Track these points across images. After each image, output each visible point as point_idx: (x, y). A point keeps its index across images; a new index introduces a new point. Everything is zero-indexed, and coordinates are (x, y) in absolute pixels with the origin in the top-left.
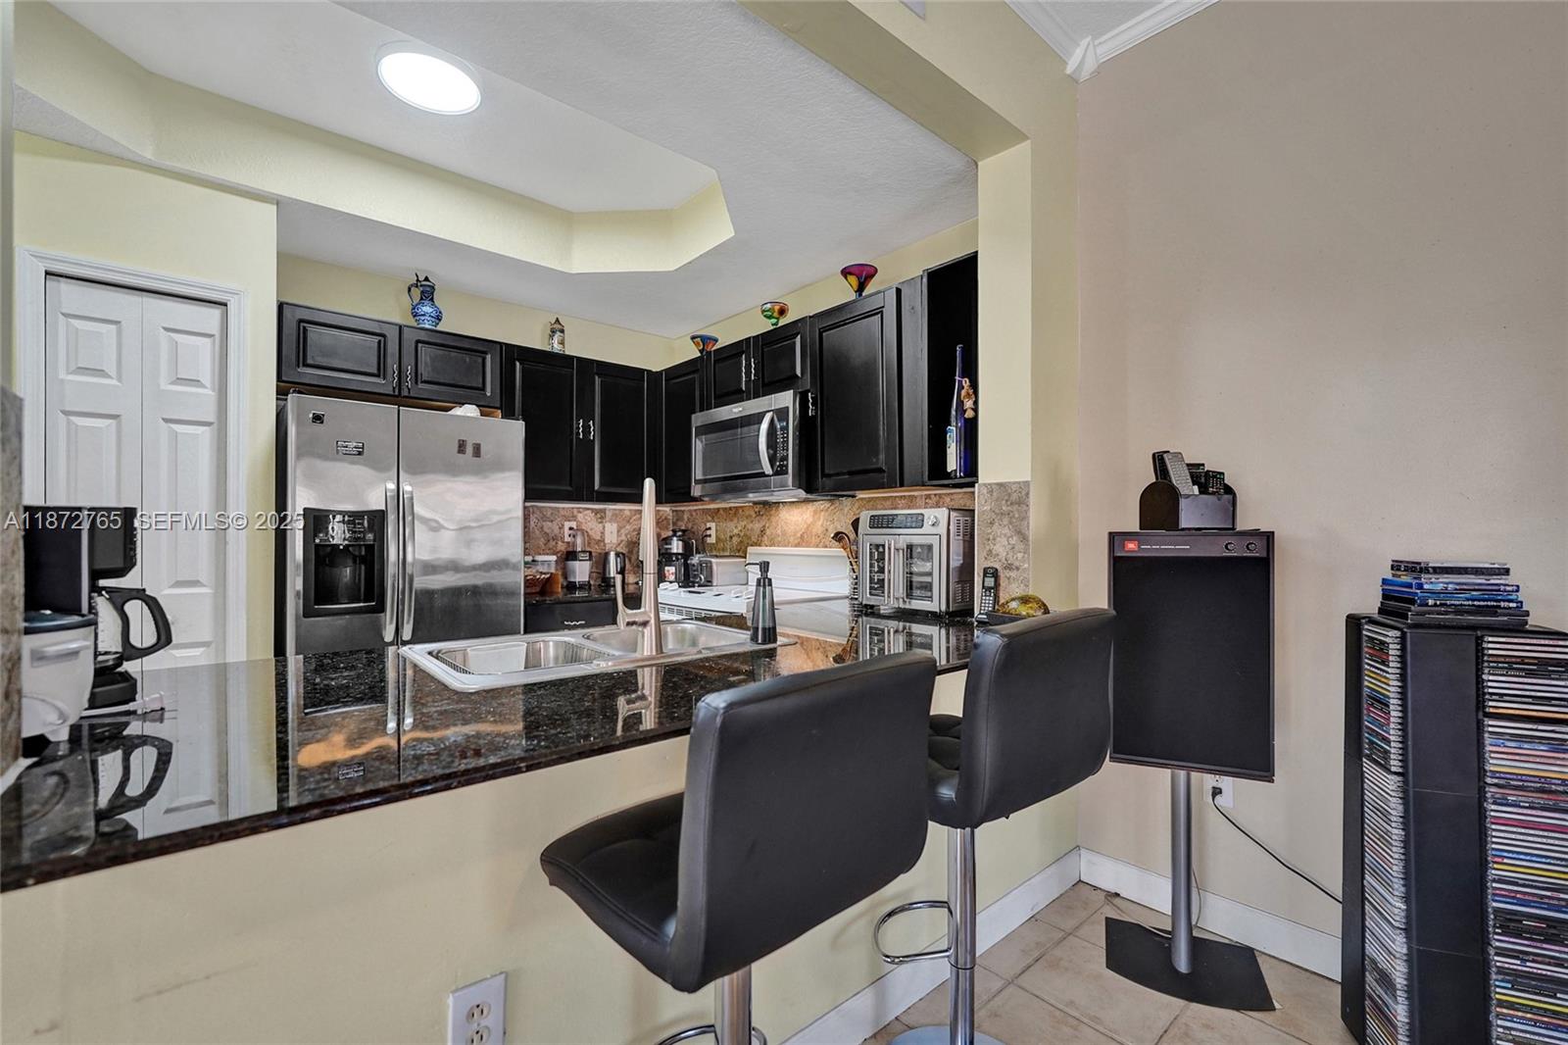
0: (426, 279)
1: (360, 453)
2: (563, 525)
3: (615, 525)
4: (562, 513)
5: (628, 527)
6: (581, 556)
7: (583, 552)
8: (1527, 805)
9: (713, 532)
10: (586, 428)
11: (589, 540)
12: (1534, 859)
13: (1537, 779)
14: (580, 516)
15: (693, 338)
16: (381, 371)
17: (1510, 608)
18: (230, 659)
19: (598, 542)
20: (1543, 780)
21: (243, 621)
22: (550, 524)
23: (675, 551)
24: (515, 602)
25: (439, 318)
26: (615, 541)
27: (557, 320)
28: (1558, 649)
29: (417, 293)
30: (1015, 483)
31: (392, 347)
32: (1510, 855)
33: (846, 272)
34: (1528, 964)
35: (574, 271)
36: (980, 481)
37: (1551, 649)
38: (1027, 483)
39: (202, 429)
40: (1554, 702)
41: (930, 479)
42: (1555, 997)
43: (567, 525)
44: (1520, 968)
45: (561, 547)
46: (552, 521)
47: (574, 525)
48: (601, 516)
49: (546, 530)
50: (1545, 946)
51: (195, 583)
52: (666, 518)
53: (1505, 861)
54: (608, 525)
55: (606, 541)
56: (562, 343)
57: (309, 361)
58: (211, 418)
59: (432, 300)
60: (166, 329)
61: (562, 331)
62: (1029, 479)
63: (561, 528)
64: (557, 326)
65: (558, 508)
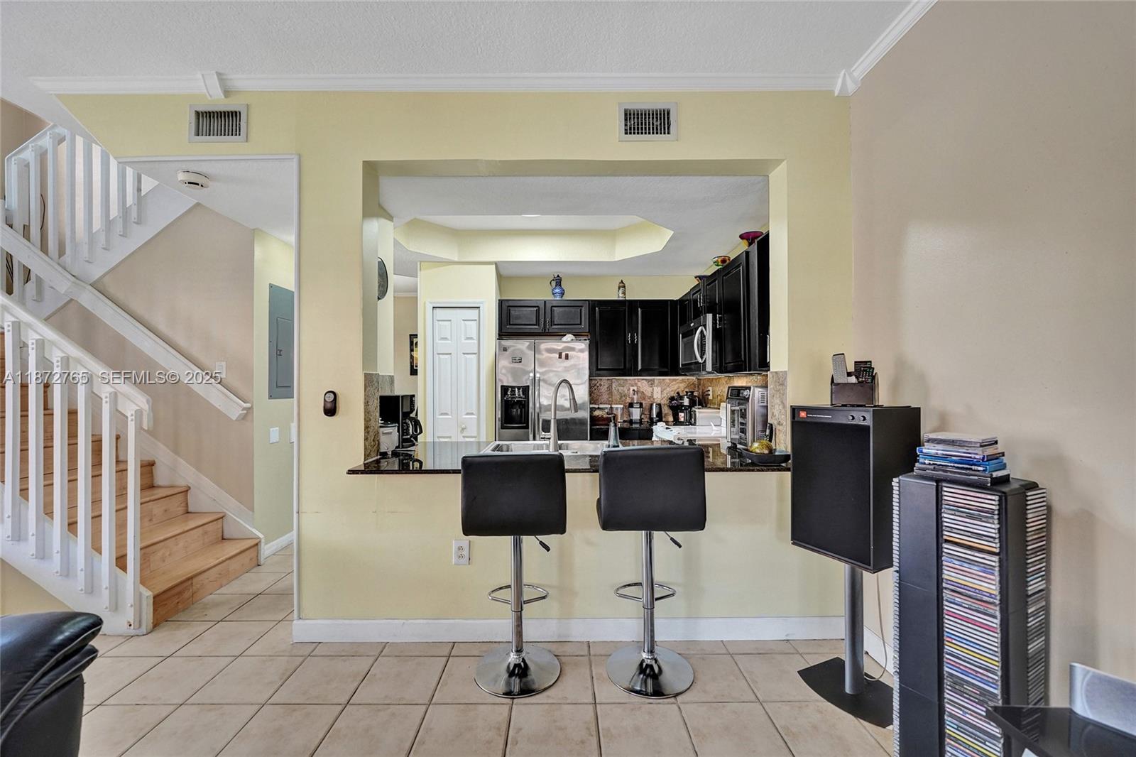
0: (558, 276)
1: (520, 362)
2: (629, 389)
3: (660, 388)
4: (629, 382)
5: (668, 389)
6: (635, 405)
7: (637, 403)
8: (967, 606)
9: (710, 393)
10: (632, 337)
11: (643, 396)
12: (972, 644)
13: (973, 590)
14: (639, 384)
15: (696, 278)
16: (538, 323)
17: (979, 471)
18: (481, 440)
19: (650, 398)
20: (977, 591)
21: (485, 426)
22: (622, 388)
23: (685, 404)
24: (584, 428)
25: (562, 293)
26: (659, 397)
27: (622, 281)
28: (987, 501)
29: (554, 283)
30: (781, 372)
31: (542, 312)
32: (956, 638)
33: (742, 237)
34: (967, 715)
35: (616, 260)
36: (771, 370)
37: (983, 501)
38: (786, 372)
39: (474, 355)
40: (984, 538)
41: (759, 367)
42: (985, 744)
43: (632, 388)
44: (962, 717)
45: (629, 400)
46: (623, 387)
47: (635, 388)
48: (652, 383)
49: (620, 391)
50: (978, 706)
51: (472, 414)
52: (693, 384)
53: (954, 641)
54: (655, 388)
55: (655, 397)
56: (624, 293)
57: (511, 323)
58: (476, 352)
59: (560, 285)
60: (463, 320)
61: (624, 287)
62: (786, 369)
63: (629, 390)
64: (621, 285)
65: (626, 380)
